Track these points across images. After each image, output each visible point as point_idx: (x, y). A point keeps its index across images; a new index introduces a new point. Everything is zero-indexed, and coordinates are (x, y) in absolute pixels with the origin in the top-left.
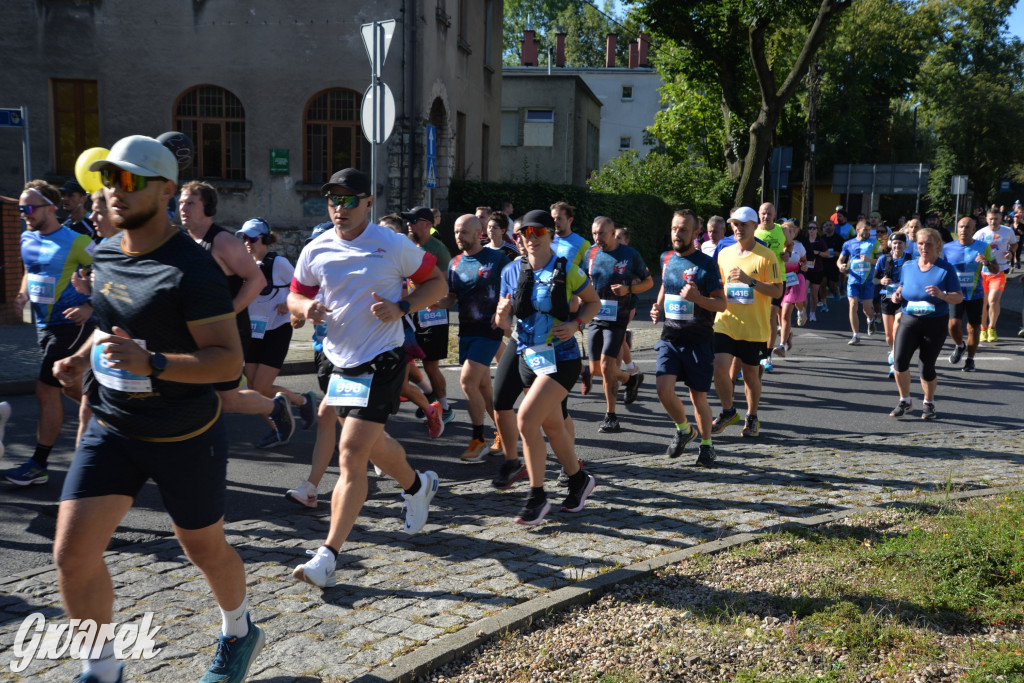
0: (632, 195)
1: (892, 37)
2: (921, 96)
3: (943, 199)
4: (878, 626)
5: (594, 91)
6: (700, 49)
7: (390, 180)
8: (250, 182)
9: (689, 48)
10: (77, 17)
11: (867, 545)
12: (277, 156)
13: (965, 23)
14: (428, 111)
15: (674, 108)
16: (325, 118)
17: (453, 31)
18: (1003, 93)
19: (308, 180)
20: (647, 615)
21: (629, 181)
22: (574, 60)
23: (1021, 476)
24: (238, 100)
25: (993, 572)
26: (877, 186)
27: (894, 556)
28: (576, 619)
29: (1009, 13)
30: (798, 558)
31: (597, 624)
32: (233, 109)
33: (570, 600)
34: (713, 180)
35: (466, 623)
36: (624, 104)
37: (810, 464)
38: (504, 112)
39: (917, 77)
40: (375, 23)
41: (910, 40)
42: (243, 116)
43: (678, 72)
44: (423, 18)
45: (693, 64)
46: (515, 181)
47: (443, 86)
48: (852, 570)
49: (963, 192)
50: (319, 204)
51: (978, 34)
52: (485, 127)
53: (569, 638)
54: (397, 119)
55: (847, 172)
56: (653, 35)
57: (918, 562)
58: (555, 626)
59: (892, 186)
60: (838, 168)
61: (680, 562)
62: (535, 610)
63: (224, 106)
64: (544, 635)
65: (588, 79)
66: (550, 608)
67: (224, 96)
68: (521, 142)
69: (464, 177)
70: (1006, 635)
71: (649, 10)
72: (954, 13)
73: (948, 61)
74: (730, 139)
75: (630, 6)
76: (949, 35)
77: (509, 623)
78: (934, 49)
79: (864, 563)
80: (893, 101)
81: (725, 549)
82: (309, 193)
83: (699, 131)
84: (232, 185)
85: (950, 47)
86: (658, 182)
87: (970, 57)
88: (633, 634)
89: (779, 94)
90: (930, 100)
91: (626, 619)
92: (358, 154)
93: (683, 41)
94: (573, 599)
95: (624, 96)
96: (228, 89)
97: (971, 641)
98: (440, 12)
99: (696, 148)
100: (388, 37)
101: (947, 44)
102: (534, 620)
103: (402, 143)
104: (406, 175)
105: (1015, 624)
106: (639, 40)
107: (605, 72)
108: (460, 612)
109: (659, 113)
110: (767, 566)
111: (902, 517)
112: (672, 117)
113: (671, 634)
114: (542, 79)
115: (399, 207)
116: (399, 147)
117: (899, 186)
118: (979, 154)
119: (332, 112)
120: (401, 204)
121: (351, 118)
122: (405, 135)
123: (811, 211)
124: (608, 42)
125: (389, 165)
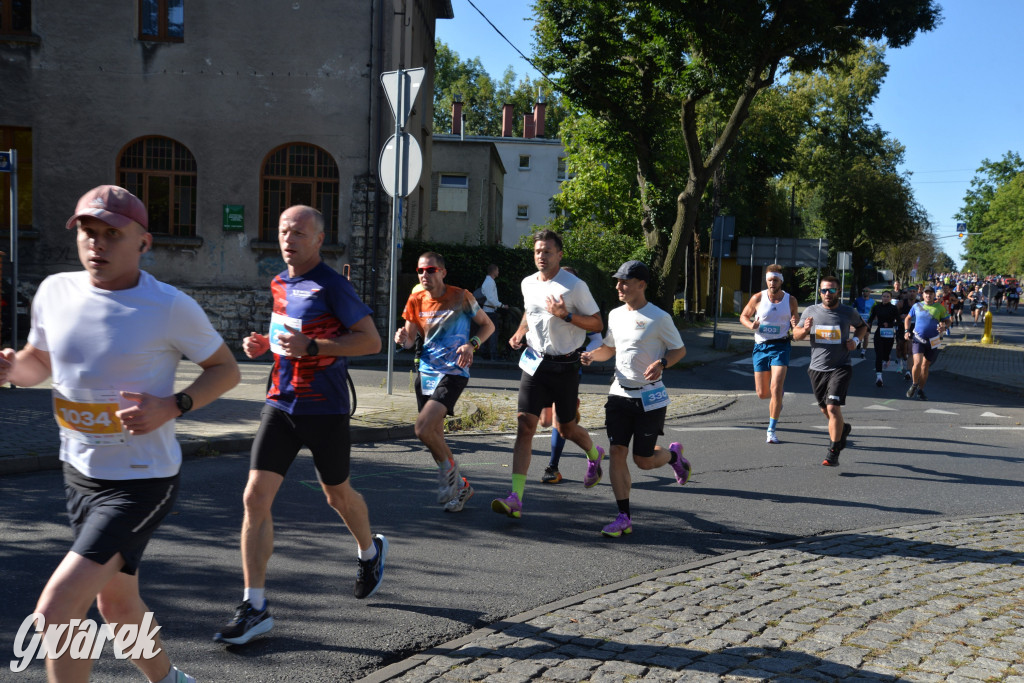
1: (777, 120)
2: (796, 176)
5: (502, 159)
6: (619, 120)
7: (353, 239)
8: (201, 239)
10: (11, 60)
12: (231, 212)
13: (831, 109)
15: (580, 178)
16: (284, 174)
19: (264, 238)
24: (189, 153)
32: (183, 161)
34: (629, 250)
36: (523, 173)
39: (793, 157)
40: (400, 71)
41: (792, 121)
42: (195, 169)
43: (597, 142)
45: (610, 134)
46: (468, 244)
49: (847, 268)
50: (276, 263)
51: (843, 119)
52: (421, 190)
55: (751, 245)
59: (794, 259)
63: (173, 158)
67: (173, 149)
68: (434, 207)
71: (569, 80)
72: (821, 100)
73: (818, 144)
74: (647, 208)
76: (817, 120)
78: (804, 133)
82: (265, 251)
84: (182, 242)
85: (819, 131)
87: (837, 141)
89: (706, 165)
90: (804, 184)
93: (600, 112)
95: (521, 165)
96: (176, 139)
99: (601, 218)
100: (415, 86)
101: (816, 128)
103: (366, 201)
104: (371, 234)
106: (535, 112)
112: (578, 188)
114: (458, 144)
115: (364, 267)
116: (364, 205)
117: (800, 260)
118: (860, 233)
119: (291, 168)
120: (365, 264)
121: (312, 174)
122: (369, 193)
123: (716, 284)
124: (504, 112)
125: (353, 223)
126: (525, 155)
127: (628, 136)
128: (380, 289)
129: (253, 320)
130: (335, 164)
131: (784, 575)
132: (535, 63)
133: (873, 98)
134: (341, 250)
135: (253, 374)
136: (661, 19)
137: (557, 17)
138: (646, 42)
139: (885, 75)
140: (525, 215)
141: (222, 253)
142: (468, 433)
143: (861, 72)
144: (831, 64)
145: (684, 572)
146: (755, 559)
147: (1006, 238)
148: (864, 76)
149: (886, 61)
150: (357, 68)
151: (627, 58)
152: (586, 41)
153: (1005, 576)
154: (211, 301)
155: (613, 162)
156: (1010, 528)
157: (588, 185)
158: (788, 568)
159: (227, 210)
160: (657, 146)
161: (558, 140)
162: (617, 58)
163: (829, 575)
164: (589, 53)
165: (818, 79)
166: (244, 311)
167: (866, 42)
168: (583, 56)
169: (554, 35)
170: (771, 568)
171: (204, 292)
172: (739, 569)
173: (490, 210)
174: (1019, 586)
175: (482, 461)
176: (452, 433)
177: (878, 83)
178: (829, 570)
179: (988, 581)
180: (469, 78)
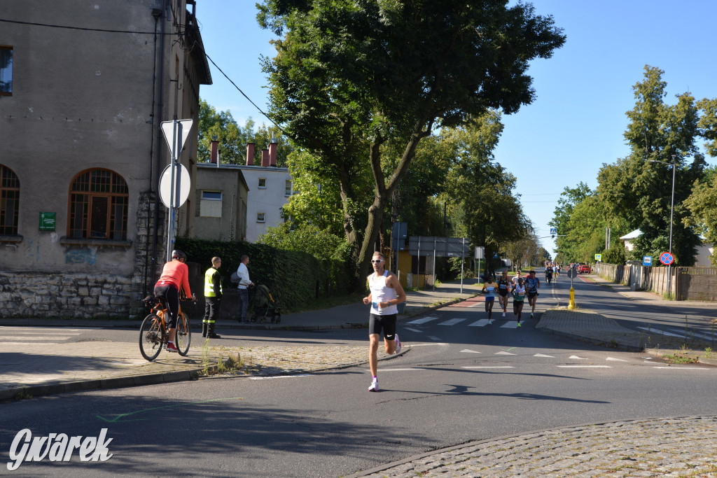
2: (447, 196)
5: (246, 180)
7: (138, 237)
8: (22, 237)
9: (320, 155)
12: (46, 217)
13: (468, 152)
15: (302, 195)
16: (87, 190)
19: (71, 236)
24: (14, 174)
26: (436, 251)
29: (493, 148)
32: (9, 181)
34: (335, 245)
36: (261, 191)
39: (444, 183)
40: (176, 121)
41: (442, 160)
42: (18, 186)
45: (322, 165)
46: (222, 241)
49: (482, 258)
50: (79, 254)
51: (476, 158)
52: (189, 201)
54: (145, 192)
55: (418, 241)
59: (447, 252)
60: (412, 238)
65: (246, 174)
68: (198, 214)
71: (293, 128)
72: (461, 145)
73: (460, 175)
74: (347, 216)
76: (460, 159)
78: (451, 167)
82: (71, 245)
84: (6, 239)
85: (461, 166)
87: (473, 173)
89: (387, 188)
90: (452, 201)
92: (112, 217)
93: (315, 150)
95: (260, 185)
96: (6, 165)
99: (315, 223)
101: (458, 163)
103: (149, 210)
104: (151, 234)
106: (270, 149)
107: (247, 168)
109: (291, 196)
112: (301, 200)
114: (214, 170)
115: (146, 257)
116: (146, 213)
117: (450, 252)
119: (93, 186)
120: (147, 255)
121: (108, 191)
122: (151, 204)
123: (395, 268)
124: (248, 148)
125: (138, 226)
126: (262, 178)
127: (334, 167)
128: (158, 272)
129: (60, 296)
130: (126, 184)
131: (444, 472)
132: (269, 116)
133: (495, 146)
134: (129, 245)
135: (59, 336)
136: (355, 90)
137: (285, 86)
138: (345, 105)
139: (502, 131)
140: (263, 219)
141: (38, 247)
142: (222, 376)
143: (486, 128)
144: (468, 122)
145: (376, 472)
146: (424, 461)
147: (581, 238)
148: (489, 131)
149: (502, 122)
150: (143, 117)
151: (334, 114)
152: (306, 103)
153: (587, 468)
154: (28, 282)
155: (325, 184)
156: (588, 435)
157: (308, 200)
158: (446, 467)
159: (43, 216)
160: (354, 174)
161: (285, 168)
162: (326, 114)
163: (474, 471)
165: (459, 132)
166: (54, 290)
167: (489, 109)
168: (304, 113)
169: (283, 97)
170: (435, 468)
171: (23, 275)
172: (413, 469)
173: (238, 216)
174: (594, 474)
175: (232, 397)
176: (210, 376)
177: (497, 136)
178: (473, 468)
179: (576, 471)
180: (222, 125)
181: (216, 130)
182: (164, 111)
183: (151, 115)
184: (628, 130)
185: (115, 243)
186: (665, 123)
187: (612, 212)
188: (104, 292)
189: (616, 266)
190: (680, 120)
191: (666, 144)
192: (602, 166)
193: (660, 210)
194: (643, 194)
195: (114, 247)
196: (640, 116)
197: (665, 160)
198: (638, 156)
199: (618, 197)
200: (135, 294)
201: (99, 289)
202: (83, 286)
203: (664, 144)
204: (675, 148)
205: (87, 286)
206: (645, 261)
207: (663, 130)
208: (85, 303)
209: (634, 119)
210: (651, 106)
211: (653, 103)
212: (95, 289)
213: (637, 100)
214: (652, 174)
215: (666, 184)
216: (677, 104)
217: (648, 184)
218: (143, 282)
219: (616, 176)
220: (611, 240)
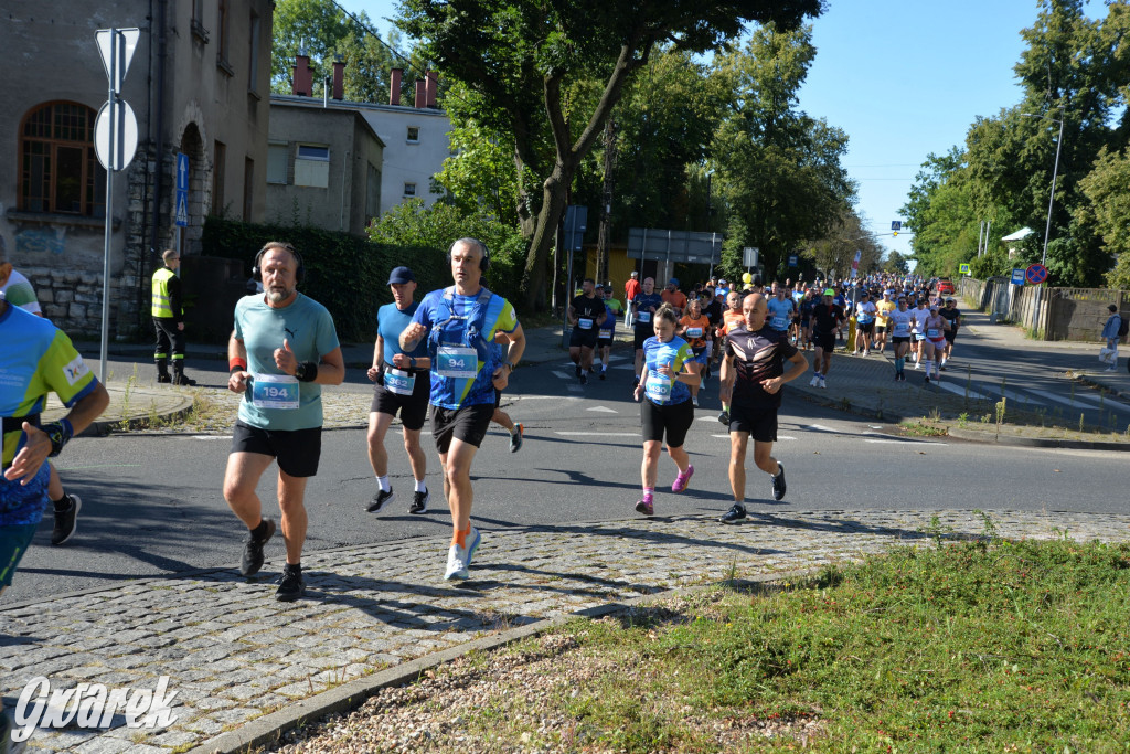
0: (416, 248)
1: (687, 100)
2: (716, 163)
3: (735, 270)
4: (658, 725)
5: (376, 130)
6: (493, 94)
7: (130, 214)
9: (481, 92)
11: (652, 636)
13: (757, 93)
14: (180, 138)
15: (464, 156)
16: (48, 135)
17: (212, 47)
18: (791, 167)
19: (23, 208)
20: (414, 722)
21: (414, 230)
22: (353, 94)
23: (801, 560)
25: (771, 662)
26: (671, 253)
27: (677, 647)
28: (333, 729)
29: (798, 87)
30: (581, 652)
31: (357, 735)
33: (326, 708)
35: (200, 739)
36: (410, 147)
37: (594, 548)
38: (270, 145)
39: (712, 143)
40: (114, 30)
41: (705, 104)
43: (469, 117)
44: (174, 30)
45: (484, 109)
46: (282, 224)
47: (198, 110)
48: (635, 664)
49: (754, 263)
50: (38, 237)
51: (768, 104)
52: (249, 161)
53: (323, 752)
54: (140, 144)
55: (642, 237)
56: (442, 73)
57: (700, 654)
58: (308, 739)
59: (687, 254)
60: (633, 231)
61: (453, 660)
62: (286, 722)
64: (294, 751)
65: (370, 116)
66: (302, 719)
68: (291, 181)
69: (222, 216)
70: (781, 729)
71: (437, 47)
72: (746, 81)
73: (741, 130)
74: (523, 193)
75: (417, 40)
76: (741, 103)
77: (253, 738)
78: (727, 117)
79: (647, 656)
80: (687, 166)
81: (503, 645)
83: (491, 183)
85: (742, 116)
86: (445, 235)
87: (762, 128)
88: (398, 744)
89: (574, 149)
90: (724, 168)
91: (391, 727)
92: (90, 181)
93: (474, 84)
94: (331, 706)
95: (410, 137)
97: (748, 736)
98: (196, 24)
100: (131, 48)
101: (739, 113)
102: (283, 733)
103: (145, 172)
104: (151, 210)
105: (790, 716)
106: (427, 78)
107: (388, 110)
108: (194, 727)
109: (448, 159)
110: (547, 662)
111: (687, 605)
112: (461, 165)
113: (440, 743)
114: (317, 111)
115: (142, 246)
116: (142, 176)
117: (693, 255)
118: (769, 227)
119: (57, 129)
120: (144, 243)
121: (82, 139)
122: (150, 163)
123: (606, 276)
124: (392, 77)
125: (129, 196)
126: (410, 126)
127: (504, 112)
132: (396, 23)
133: (800, 82)
138: (497, 12)
139: (813, 59)
140: (412, 193)
143: (787, 54)
147: (945, 238)
148: (790, 58)
149: (813, 43)
150: (135, 20)
152: (453, 5)
164: (456, 18)
168: (451, 21)
173: (354, 187)
177: (806, 66)
181: (351, 45)
182: (168, 12)
183: (148, 18)
184: (1022, 61)
185: (92, 222)
186: (1082, 49)
187: (986, 195)
188: (78, 298)
189: (984, 283)
190: (1108, 44)
191: (1082, 85)
192: (975, 121)
193: (1061, 194)
194: (1036, 168)
195: (91, 229)
196: (1042, 37)
197: (1078, 111)
198: (1034, 104)
199: (996, 171)
200: (126, 303)
201: (70, 293)
202: (44, 287)
203: (1078, 86)
204: (1096, 93)
205: (51, 287)
206: (1015, 278)
207: (1079, 61)
208: (49, 314)
209: (1033, 42)
210: (1062, 20)
211: (1066, 15)
212: (63, 292)
213: (1042, 10)
214: (1053, 135)
215: (1076, 152)
216: (1106, 17)
217: (1046, 151)
218: (138, 285)
219: (994, 137)
220: (990, 241)
